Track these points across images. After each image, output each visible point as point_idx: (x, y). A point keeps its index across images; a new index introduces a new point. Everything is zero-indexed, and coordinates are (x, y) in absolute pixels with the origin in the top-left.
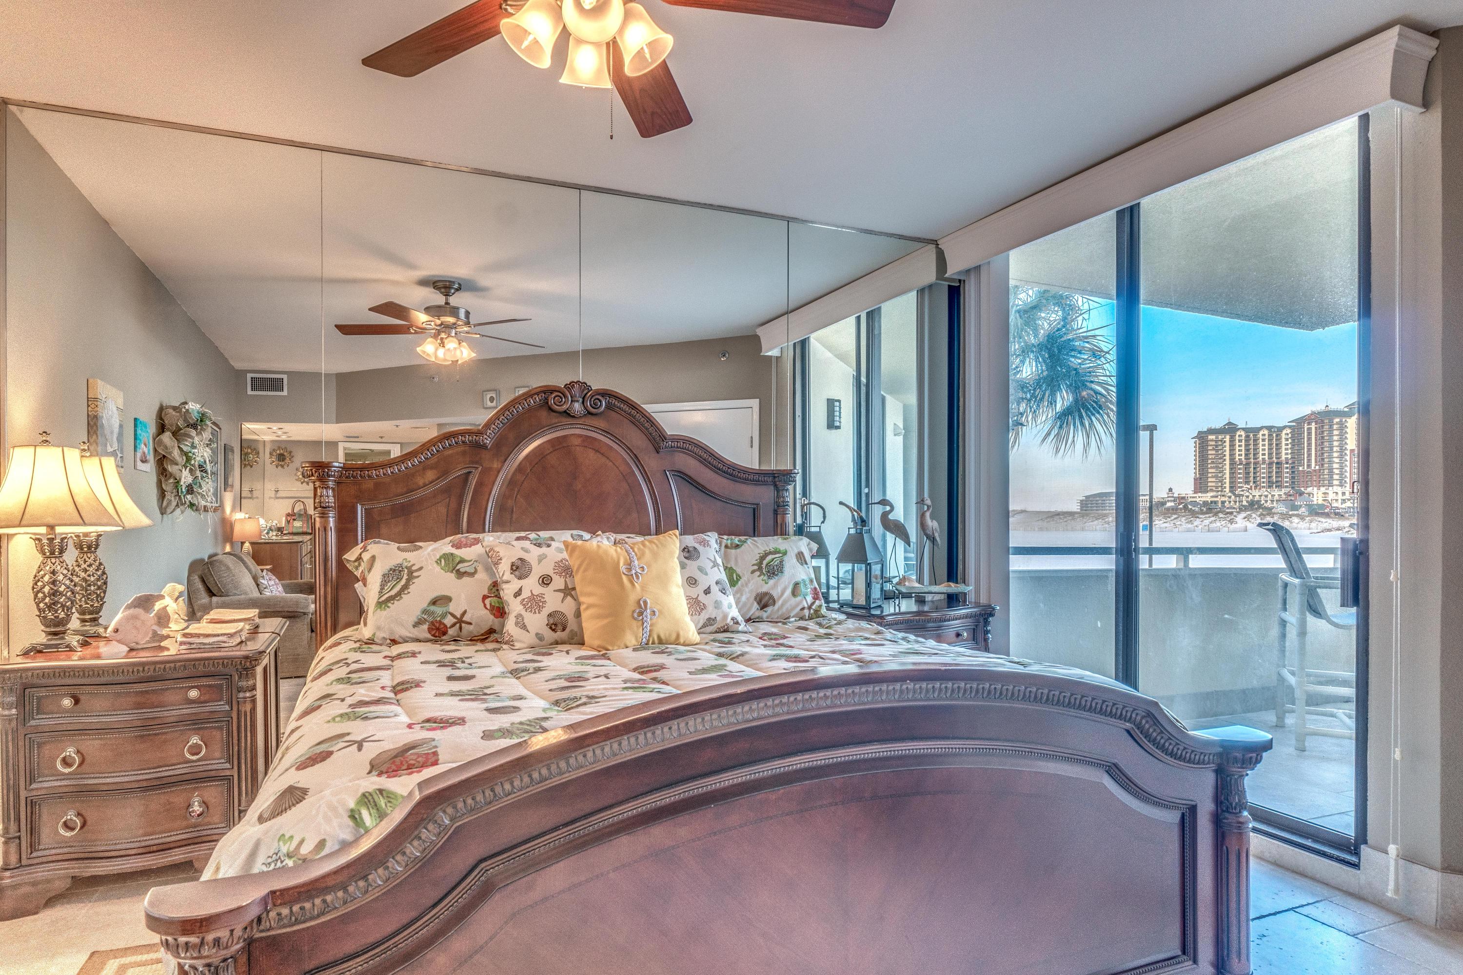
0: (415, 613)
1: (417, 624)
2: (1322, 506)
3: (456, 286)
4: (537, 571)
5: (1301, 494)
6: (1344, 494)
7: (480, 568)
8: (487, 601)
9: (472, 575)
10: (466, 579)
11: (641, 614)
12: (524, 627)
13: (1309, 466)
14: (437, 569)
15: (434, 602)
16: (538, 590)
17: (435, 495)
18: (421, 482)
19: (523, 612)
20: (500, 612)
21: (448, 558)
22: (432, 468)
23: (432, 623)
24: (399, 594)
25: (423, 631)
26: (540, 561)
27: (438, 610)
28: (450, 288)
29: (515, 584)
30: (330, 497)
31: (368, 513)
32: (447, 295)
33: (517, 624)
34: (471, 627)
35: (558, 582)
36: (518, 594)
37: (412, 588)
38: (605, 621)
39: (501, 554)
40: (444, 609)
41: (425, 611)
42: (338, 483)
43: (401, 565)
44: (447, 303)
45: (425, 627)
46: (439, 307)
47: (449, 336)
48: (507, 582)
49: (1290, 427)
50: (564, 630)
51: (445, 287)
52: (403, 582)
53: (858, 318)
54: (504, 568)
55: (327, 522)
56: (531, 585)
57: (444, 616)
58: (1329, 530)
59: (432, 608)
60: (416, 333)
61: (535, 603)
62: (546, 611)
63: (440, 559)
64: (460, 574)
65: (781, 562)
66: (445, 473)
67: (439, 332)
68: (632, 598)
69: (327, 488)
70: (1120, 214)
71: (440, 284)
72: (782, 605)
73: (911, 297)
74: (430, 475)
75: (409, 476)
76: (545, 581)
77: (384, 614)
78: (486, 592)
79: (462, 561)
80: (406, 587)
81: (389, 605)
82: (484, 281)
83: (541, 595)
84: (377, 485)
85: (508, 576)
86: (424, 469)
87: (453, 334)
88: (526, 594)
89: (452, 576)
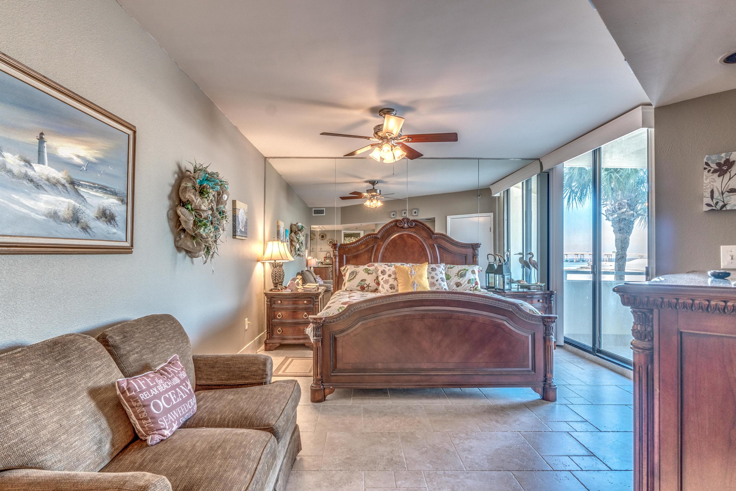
0: (357, 283)
1: (358, 286)
3: (376, 182)
4: (388, 273)
7: (374, 272)
8: (375, 281)
9: (372, 274)
11: (414, 285)
12: (383, 288)
14: (363, 272)
15: (362, 281)
16: (388, 278)
17: (364, 252)
18: (360, 248)
19: (383, 284)
20: (378, 284)
21: (366, 269)
22: (363, 244)
23: (361, 286)
24: (353, 278)
25: (359, 288)
26: (389, 271)
27: (363, 283)
28: (375, 183)
29: (382, 277)
30: (337, 253)
31: (347, 257)
32: (374, 185)
33: (382, 287)
34: (371, 288)
35: (393, 276)
36: (382, 279)
37: (356, 277)
38: (404, 287)
39: (379, 269)
40: (364, 283)
41: (359, 283)
42: (339, 249)
43: (354, 271)
44: (374, 188)
45: (359, 287)
46: (371, 190)
47: (374, 199)
48: (380, 276)
50: (394, 289)
51: (373, 183)
52: (354, 275)
53: (523, 183)
54: (379, 272)
55: (336, 260)
56: (386, 277)
57: (364, 284)
59: (361, 282)
60: (364, 198)
61: (386, 282)
62: (390, 284)
63: (364, 270)
64: (369, 274)
65: (466, 273)
66: (367, 246)
67: (371, 198)
68: (411, 281)
69: (336, 250)
71: (371, 182)
72: (464, 286)
74: (363, 246)
75: (357, 247)
76: (390, 276)
77: (349, 283)
78: (375, 279)
79: (369, 270)
80: (355, 277)
81: (351, 281)
82: (385, 180)
83: (388, 280)
84: (349, 250)
85: (380, 274)
86: (362, 245)
87: (375, 198)
88: (384, 279)
89: (367, 274)
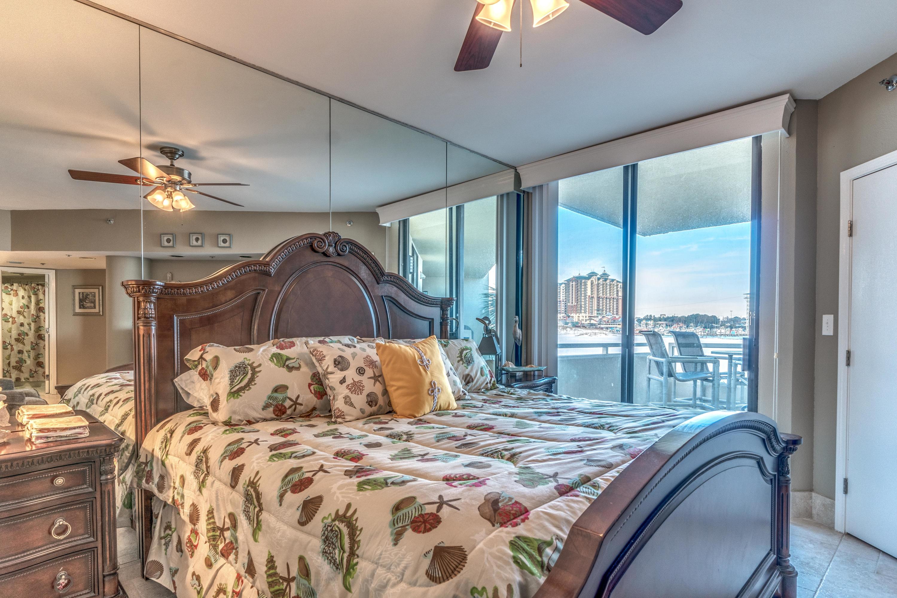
0: (263, 399)
1: (265, 408)
2: (577, 323)
3: (180, 153)
4: (354, 364)
5: (569, 317)
6: (586, 317)
7: (302, 364)
8: (312, 388)
9: (298, 368)
10: (294, 372)
11: (433, 391)
12: (352, 405)
13: (572, 303)
14: (272, 365)
15: (276, 390)
16: (357, 378)
17: (232, 310)
18: (223, 299)
19: (350, 394)
20: (321, 394)
21: (276, 357)
22: (231, 288)
23: (276, 406)
24: (248, 385)
25: (269, 413)
26: (354, 358)
27: (280, 396)
28: (175, 153)
29: (339, 375)
30: (151, 309)
31: (182, 322)
32: (172, 158)
33: (346, 403)
34: (302, 407)
35: (369, 372)
36: (343, 381)
37: (257, 380)
38: (413, 397)
39: (325, 353)
40: (284, 395)
41: (270, 398)
42: (158, 298)
43: (243, 363)
44: (172, 165)
45: (271, 409)
46: (167, 167)
47: (176, 190)
48: (332, 373)
49: (564, 283)
50: (376, 405)
51: (171, 152)
52: (249, 376)
53: (451, 209)
54: (328, 363)
55: (150, 330)
56: (351, 374)
57: (284, 400)
58: (583, 334)
59: (275, 395)
60: (144, 184)
61: (356, 387)
62: (365, 393)
63: (272, 357)
64: (290, 369)
65: (471, 355)
67: (166, 186)
68: (427, 381)
69: (150, 302)
70: (626, 168)
71: (167, 150)
72: (477, 382)
73: (493, 200)
74: (230, 294)
75: (214, 295)
76: (361, 371)
77: (237, 402)
78: (310, 381)
79: (288, 359)
80: (252, 380)
81: (241, 394)
82: (204, 153)
83: (360, 382)
84: (189, 301)
85: (331, 369)
87: (178, 189)
88: (349, 381)
89: (284, 370)
